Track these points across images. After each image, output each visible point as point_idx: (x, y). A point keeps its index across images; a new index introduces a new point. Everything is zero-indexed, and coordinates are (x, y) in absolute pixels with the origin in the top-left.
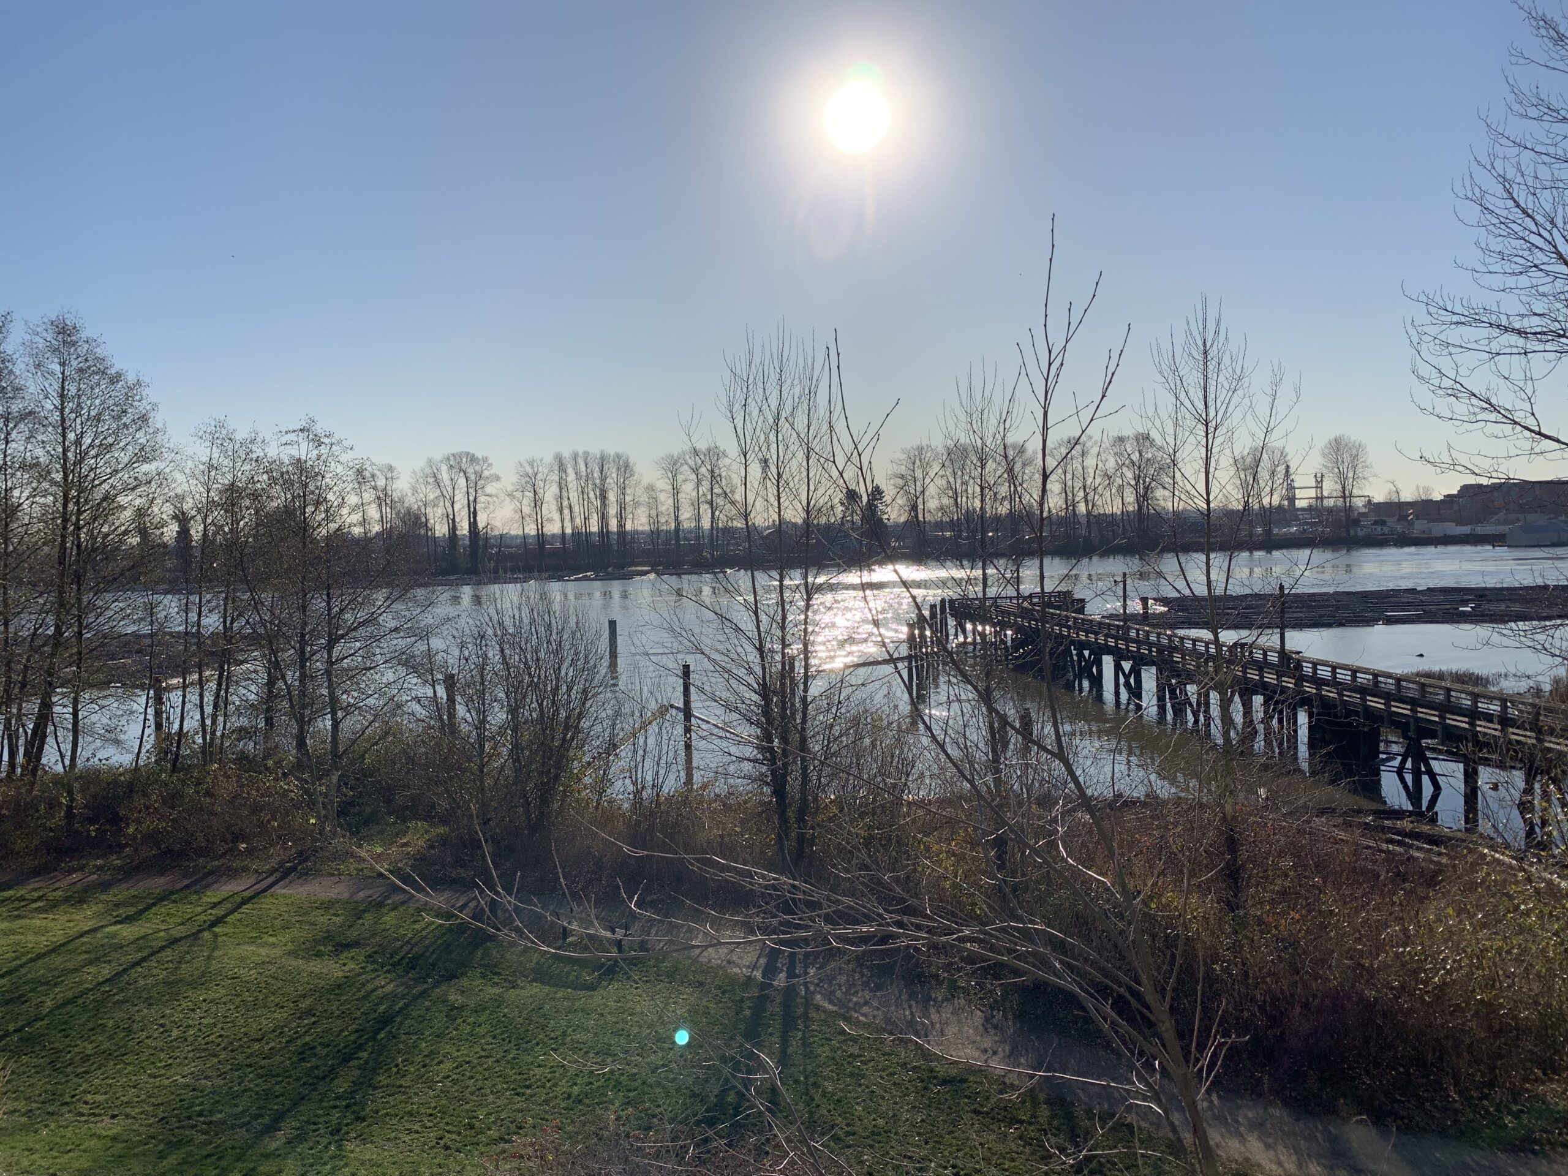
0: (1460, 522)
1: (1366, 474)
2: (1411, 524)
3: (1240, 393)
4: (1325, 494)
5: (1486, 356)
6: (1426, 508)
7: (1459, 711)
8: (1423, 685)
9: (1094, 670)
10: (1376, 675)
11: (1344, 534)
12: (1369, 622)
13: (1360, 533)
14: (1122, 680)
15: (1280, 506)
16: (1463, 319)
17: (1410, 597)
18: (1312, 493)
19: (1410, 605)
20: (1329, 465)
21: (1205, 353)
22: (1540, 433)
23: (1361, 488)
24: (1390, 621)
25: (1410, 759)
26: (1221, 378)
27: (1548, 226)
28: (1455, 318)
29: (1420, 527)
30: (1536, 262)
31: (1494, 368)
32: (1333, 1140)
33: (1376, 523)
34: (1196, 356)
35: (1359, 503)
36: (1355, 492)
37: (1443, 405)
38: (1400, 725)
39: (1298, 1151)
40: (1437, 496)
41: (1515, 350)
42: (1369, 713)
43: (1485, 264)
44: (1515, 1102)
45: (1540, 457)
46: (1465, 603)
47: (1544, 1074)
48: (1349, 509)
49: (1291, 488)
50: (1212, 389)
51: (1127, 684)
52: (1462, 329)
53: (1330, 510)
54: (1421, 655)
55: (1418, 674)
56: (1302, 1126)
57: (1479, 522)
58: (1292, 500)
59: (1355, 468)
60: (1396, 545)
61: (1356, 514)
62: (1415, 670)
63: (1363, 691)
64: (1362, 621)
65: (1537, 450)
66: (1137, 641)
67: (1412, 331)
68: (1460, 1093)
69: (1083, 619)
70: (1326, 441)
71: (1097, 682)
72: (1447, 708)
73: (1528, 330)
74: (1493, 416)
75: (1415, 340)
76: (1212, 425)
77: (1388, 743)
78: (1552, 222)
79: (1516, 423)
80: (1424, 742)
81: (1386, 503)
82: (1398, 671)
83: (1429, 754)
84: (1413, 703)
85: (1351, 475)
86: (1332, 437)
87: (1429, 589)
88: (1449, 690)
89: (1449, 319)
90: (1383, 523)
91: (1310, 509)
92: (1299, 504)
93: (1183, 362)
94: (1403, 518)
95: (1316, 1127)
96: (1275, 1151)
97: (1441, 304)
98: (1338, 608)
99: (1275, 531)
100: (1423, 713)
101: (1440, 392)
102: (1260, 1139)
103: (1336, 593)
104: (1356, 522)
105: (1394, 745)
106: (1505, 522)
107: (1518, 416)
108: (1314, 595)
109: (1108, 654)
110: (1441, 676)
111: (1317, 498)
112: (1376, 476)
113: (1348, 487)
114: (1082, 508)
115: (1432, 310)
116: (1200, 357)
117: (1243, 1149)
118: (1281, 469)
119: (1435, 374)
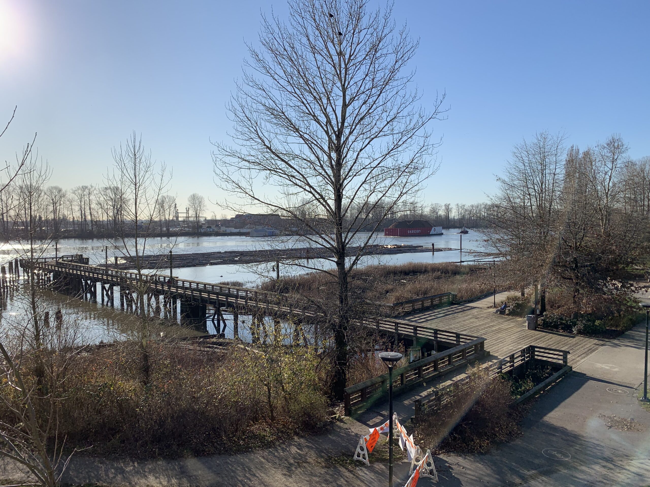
0: (236, 228)
1: (204, 209)
2: (220, 228)
3: (149, 173)
4: (190, 215)
5: (237, 168)
6: (225, 222)
7: (232, 296)
8: (221, 287)
9: (93, 289)
10: (205, 285)
11: (196, 231)
12: (204, 265)
13: (202, 231)
14: (105, 293)
15: (173, 220)
16: (230, 154)
17: (219, 255)
18: (185, 215)
19: (219, 258)
20: (191, 205)
21: (135, 155)
22: (254, 197)
23: (202, 214)
24: (212, 264)
25: (216, 315)
26: (141, 166)
27: (255, 125)
28: (227, 153)
29: (223, 229)
30: (252, 137)
31: (240, 173)
32: (181, 467)
33: (208, 227)
34: (131, 156)
35: (202, 219)
36: (201, 215)
37: (224, 185)
38: (212, 302)
39: (168, 476)
40: (229, 218)
41: (246, 167)
42: (203, 299)
43: (237, 135)
44: (244, 435)
45: (254, 206)
46: (236, 257)
47: (254, 423)
48: (198, 222)
49: (177, 213)
50: (137, 170)
51: (107, 295)
52: (229, 157)
53: (191, 222)
54: (222, 276)
55: (220, 284)
56: (170, 465)
57: (242, 228)
58: (177, 217)
59: (200, 206)
60: (214, 236)
61: (201, 224)
62: (219, 282)
63: (200, 291)
64: (202, 264)
65: (253, 203)
66: (112, 276)
67: (213, 156)
68: (226, 436)
69: (87, 267)
70: (190, 195)
71: (94, 294)
72: (229, 295)
73: (250, 161)
74: (240, 190)
75: (215, 160)
76: (138, 185)
77: (209, 310)
78: (257, 124)
79: (247, 193)
80: (221, 309)
81: (211, 220)
82: (213, 283)
83: (223, 313)
84: (218, 294)
85: (199, 209)
86: (192, 194)
87: (226, 252)
88: (229, 288)
89: (225, 153)
90: (210, 227)
91: (184, 221)
92: (180, 219)
93: (126, 158)
94: (217, 226)
95: (175, 464)
96: (159, 478)
97: (222, 147)
98: (193, 260)
99: (171, 229)
100: (221, 298)
101: (223, 180)
102: (154, 475)
103: (193, 254)
104: (201, 227)
105: (211, 311)
106: (250, 228)
107: (247, 191)
108: (185, 255)
109: (99, 281)
110: (228, 284)
111: (187, 217)
112: (207, 209)
113: (198, 213)
114: (89, 218)
115: (220, 149)
116: (133, 157)
117: (146, 482)
118: (173, 205)
119: (221, 173)
